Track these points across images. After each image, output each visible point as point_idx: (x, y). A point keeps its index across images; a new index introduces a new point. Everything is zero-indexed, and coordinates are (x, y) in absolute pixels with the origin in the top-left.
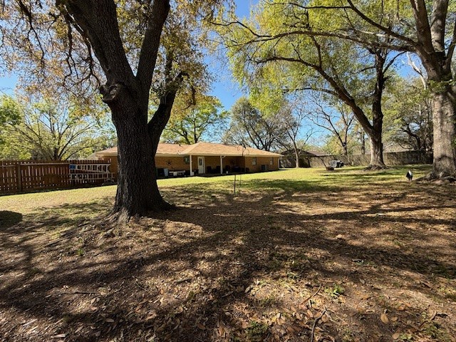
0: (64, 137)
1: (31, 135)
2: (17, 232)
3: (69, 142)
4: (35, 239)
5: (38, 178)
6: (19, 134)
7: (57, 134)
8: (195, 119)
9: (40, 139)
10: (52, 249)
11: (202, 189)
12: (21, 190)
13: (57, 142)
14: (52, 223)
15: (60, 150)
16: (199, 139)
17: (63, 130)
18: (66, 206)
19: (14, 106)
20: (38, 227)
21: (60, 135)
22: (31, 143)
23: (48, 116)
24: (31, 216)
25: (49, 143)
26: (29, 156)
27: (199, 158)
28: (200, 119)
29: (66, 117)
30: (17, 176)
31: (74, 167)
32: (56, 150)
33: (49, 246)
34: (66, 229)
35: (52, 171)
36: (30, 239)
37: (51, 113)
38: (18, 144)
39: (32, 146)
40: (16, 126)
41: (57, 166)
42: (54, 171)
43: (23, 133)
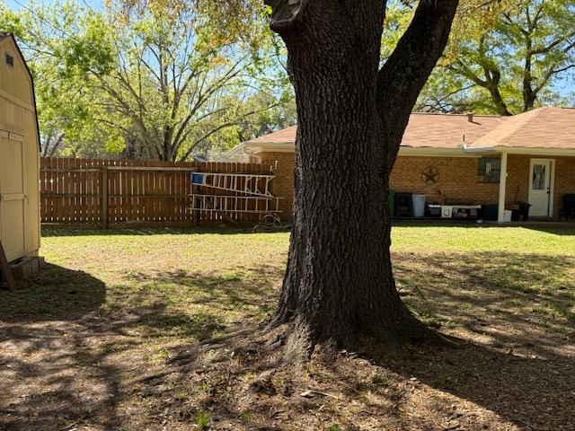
0: (184, 102)
1: (126, 96)
2: (97, 330)
3: (193, 112)
4: (124, 354)
5: (135, 200)
6: (107, 96)
7: (171, 96)
8: (533, 25)
9: (142, 107)
10: (153, 389)
11: (537, 278)
12: (105, 226)
13: (171, 112)
14: (157, 319)
15: (176, 131)
16: (540, 95)
17: (182, 85)
18: (180, 277)
19: (103, 35)
20: (130, 325)
21: (178, 94)
22: (127, 114)
23: (156, 49)
24: (120, 292)
25: (156, 113)
26: (121, 144)
27: (533, 162)
28: (548, 23)
29: (189, 51)
30: (101, 193)
31: (200, 180)
32: (169, 130)
33: (147, 380)
34: (176, 342)
35: (160, 185)
36: (116, 351)
37: (162, 43)
38: (105, 117)
39: (126, 122)
40: (105, 77)
41: (169, 174)
42: (162, 186)
43: (114, 94)
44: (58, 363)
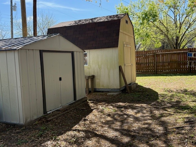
0: (183, 26)
1: (162, 27)
2: (157, 109)
3: (187, 30)
4: (168, 118)
5: (166, 64)
6: (155, 29)
7: (178, 25)
9: (167, 30)
10: (180, 131)
12: (156, 72)
13: (178, 31)
14: (179, 107)
15: (180, 38)
17: (183, 20)
18: (185, 92)
19: (154, 8)
20: (169, 108)
21: (181, 24)
22: (162, 34)
23: (173, 9)
24: (163, 96)
25: (173, 32)
26: (160, 45)
29: (185, 8)
30: (154, 62)
31: (191, 55)
32: (177, 38)
33: (178, 128)
34: (187, 116)
35: (175, 58)
36: (165, 116)
37: (175, 7)
38: (154, 36)
39: (162, 37)
40: (155, 23)
41: (179, 54)
42: (176, 58)
43: (158, 27)
44: (146, 118)
